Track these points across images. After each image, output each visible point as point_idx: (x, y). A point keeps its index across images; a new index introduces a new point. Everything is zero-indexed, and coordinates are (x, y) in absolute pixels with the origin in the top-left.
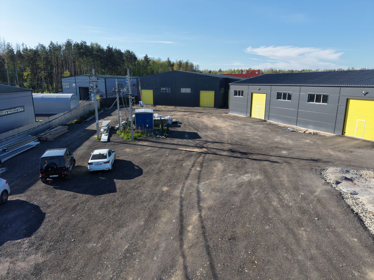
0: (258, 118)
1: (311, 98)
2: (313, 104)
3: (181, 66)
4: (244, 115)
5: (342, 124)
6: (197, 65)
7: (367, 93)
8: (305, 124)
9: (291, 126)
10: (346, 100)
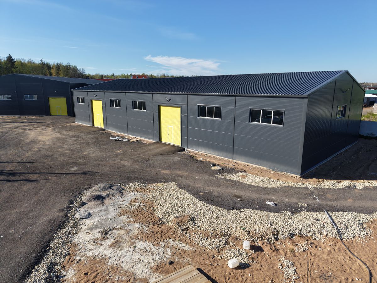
0: (99, 126)
1: (135, 105)
2: (137, 111)
3: (60, 69)
4: (88, 124)
5: (158, 130)
6: (82, 69)
7: (170, 100)
8: (134, 132)
9: (124, 134)
10: (157, 107)
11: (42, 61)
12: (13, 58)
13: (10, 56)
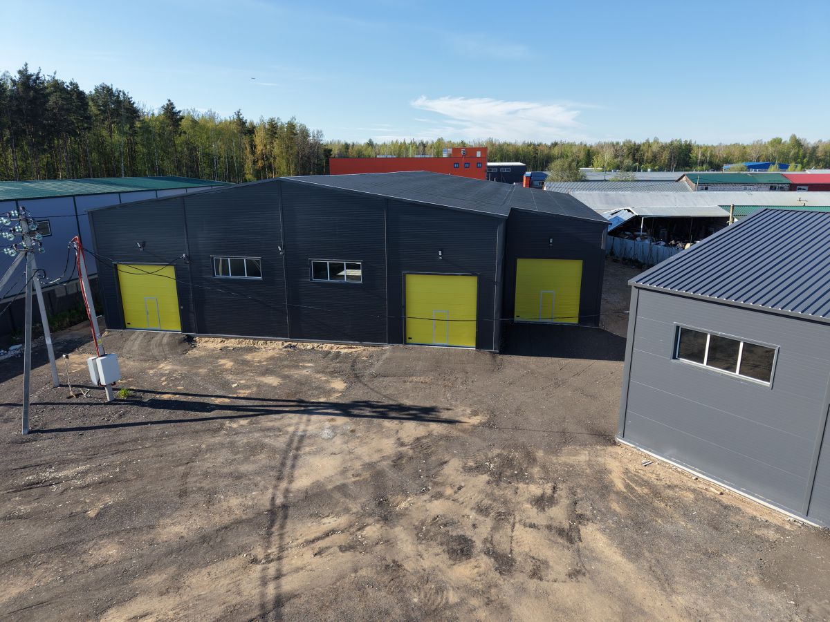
3: (275, 133)
6: (318, 132)
11: (238, 114)
12: (177, 109)
13: (171, 104)
